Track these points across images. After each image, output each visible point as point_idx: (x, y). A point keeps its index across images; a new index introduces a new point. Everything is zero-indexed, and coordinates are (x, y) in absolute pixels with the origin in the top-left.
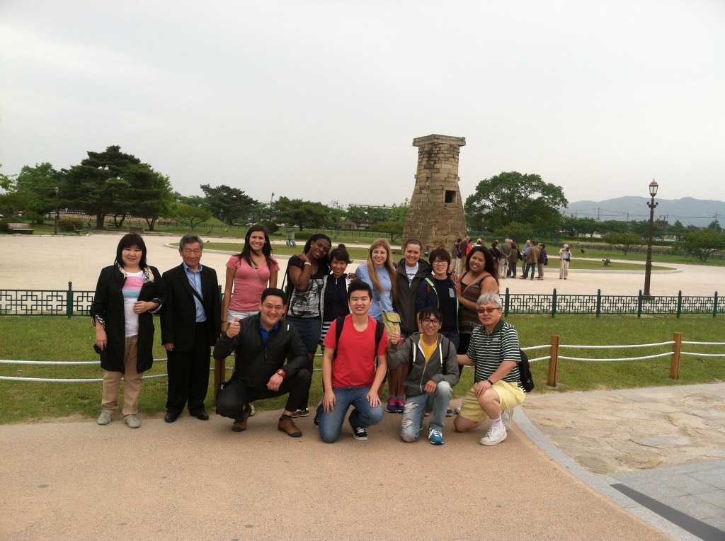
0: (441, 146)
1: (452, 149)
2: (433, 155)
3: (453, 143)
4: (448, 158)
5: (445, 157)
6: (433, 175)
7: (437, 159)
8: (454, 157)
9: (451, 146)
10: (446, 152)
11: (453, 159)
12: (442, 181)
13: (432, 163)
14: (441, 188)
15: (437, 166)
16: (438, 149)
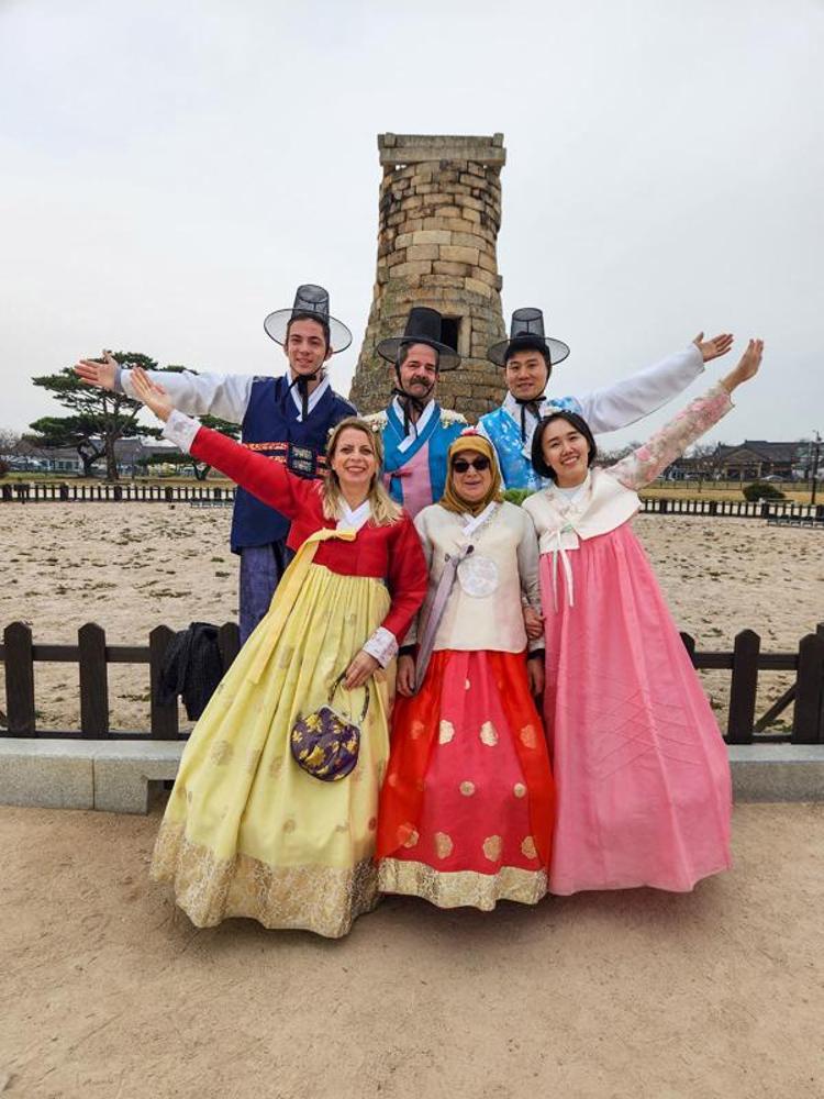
0: (410, 172)
1: (450, 175)
2: (393, 209)
3: (450, 155)
4: (434, 207)
5: (422, 208)
6: (393, 272)
7: (399, 218)
8: (454, 204)
9: (444, 166)
10: (426, 189)
11: (453, 211)
12: (411, 287)
13: (391, 234)
15: (402, 241)
16: (402, 185)
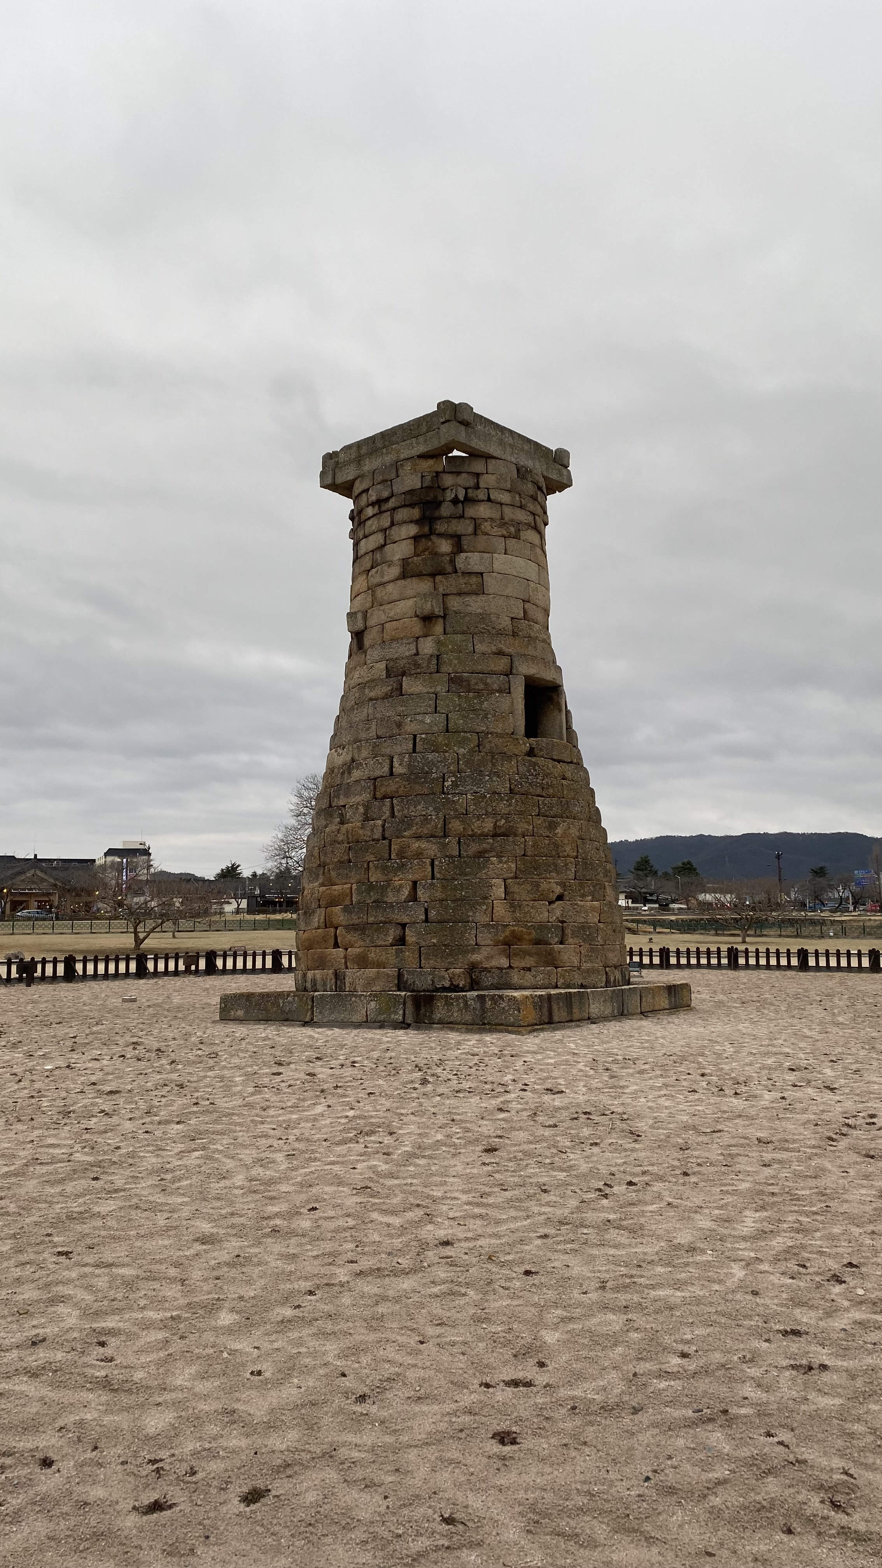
0: (478, 466)
2: (446, 510)
3: (524, 460)
5: (502, 522)
6: (455, 603)
8: (537, 528)
10: (505, 498)
11: (536, 537)
12: (500, 633)
13: (445, 547)
14: (502, 664)
15: (472, 560)
16: (467, 480)
